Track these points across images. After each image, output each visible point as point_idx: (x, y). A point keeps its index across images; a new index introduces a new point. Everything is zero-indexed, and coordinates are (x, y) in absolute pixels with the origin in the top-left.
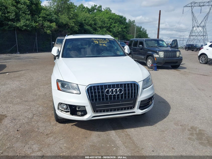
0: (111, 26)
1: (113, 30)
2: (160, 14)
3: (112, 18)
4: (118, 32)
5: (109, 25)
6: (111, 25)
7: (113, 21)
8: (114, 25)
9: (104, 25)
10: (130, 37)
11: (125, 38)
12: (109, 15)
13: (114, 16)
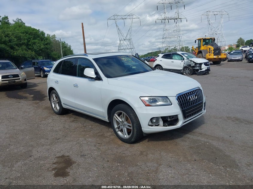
0: (30, 43)
1: (33, 48)
2: (83, 27)
3: (29, 33)
4: (41, 50)
5: (26, 41)
6: (29, 41)
7: (30, 36)
8: (33, 41)
9: (20, 41)
10: (55, 55)
11: (50, 57)
12: (24, 29)
13: (30, 30)
